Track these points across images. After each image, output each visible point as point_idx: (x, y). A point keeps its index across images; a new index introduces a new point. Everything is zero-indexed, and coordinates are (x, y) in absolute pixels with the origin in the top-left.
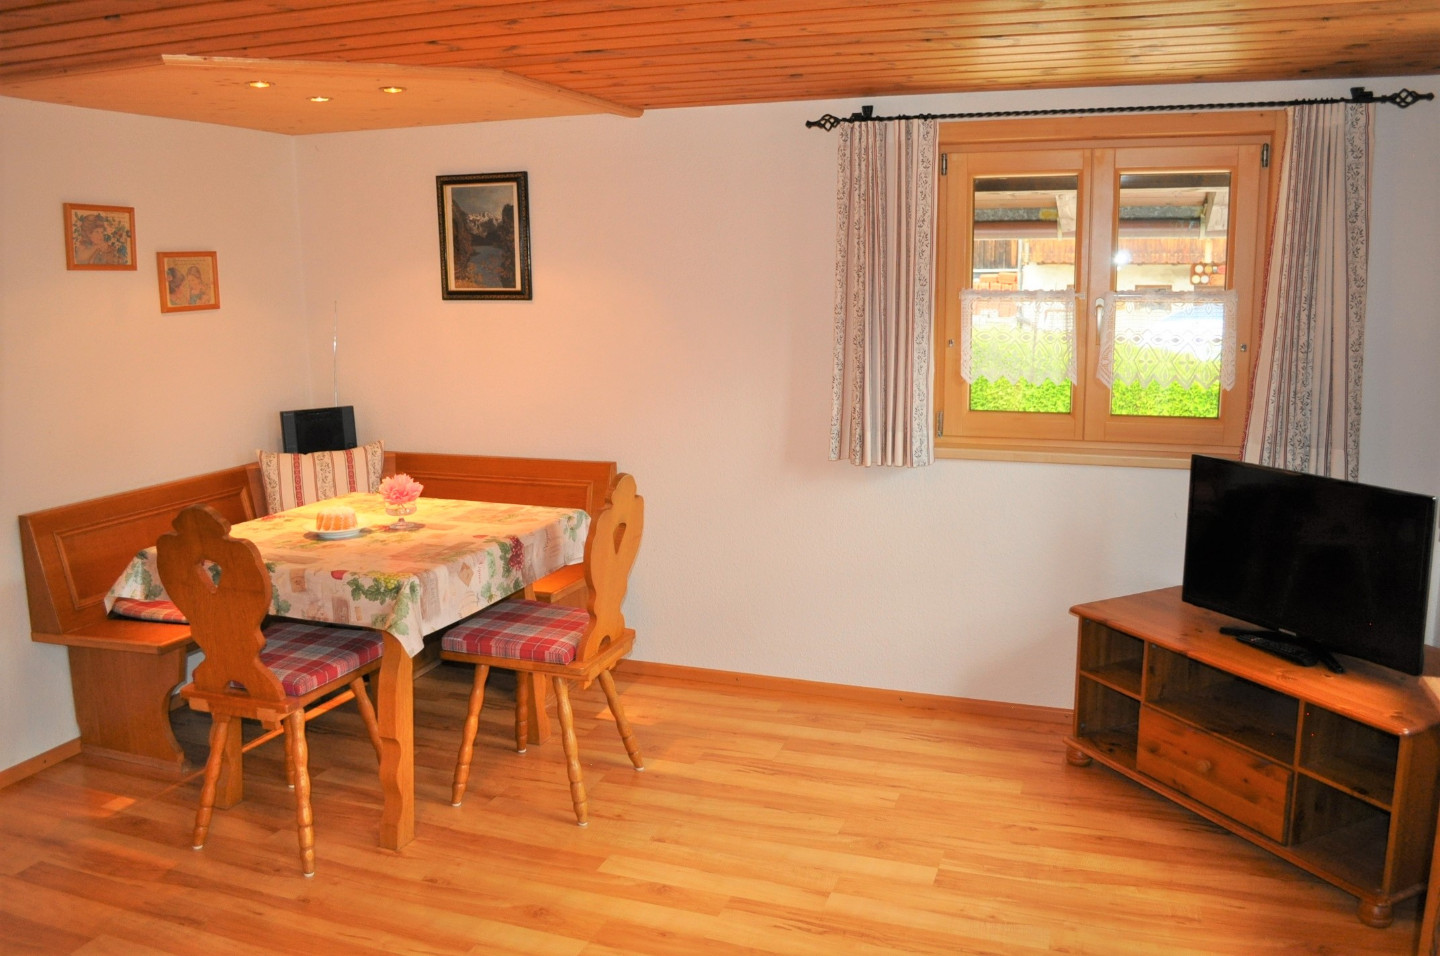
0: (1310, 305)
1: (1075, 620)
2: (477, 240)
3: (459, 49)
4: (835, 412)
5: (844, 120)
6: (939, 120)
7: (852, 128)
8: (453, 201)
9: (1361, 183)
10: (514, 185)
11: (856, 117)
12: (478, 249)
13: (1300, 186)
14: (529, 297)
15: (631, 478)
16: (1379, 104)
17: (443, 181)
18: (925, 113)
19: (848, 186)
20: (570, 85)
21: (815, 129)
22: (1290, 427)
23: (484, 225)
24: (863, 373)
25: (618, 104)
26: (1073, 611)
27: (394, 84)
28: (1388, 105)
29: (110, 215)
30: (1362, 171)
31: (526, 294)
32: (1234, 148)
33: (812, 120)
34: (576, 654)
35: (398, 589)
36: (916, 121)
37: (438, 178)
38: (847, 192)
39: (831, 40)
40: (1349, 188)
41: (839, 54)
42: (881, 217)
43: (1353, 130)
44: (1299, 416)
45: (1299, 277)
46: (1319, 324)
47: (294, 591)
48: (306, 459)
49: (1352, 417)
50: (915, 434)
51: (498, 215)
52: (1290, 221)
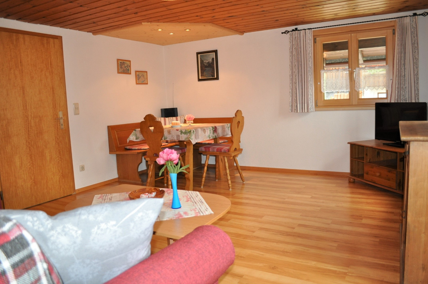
0: (404, 66)
1: (349, 145)
2: (206, 67)
3: (203, 18)
4: (290, 100)
5: (290, 31)
6: (313, 30)
7: (292, 33)
8: (200, 58)
9: (415, 35)
10: (214, 53)
11: (293, 30)
12: (206, 69)
13: (400, 37)
14: (218, 79)
15: (241, 111)
16: (419, 16)
17: (198, 53)
18: (309, 28)
19: (292, 46)
20: (226, 26)
21: (284, 34)
22: (401, 96)
23: (207, 63)
24: (296, 90)
25: (238, 31)
26: (348, 143)
27: (188, 29)
28: (421, 16)
29: (126, 62)
30: (415, 32)
31: (217, 78)
32: (386, 31)
33: (283, 32)
34: (229, 150)
35: (190, 131)
36: (307, 30)
37: (197, 53)
38: (292, 48)
39: (282, 9)
40: (413, 37)
41: (285, 13)
42: (300, 53)
43: (412, 23)
44: (404, 93)
45: (401, 59)
46: (407, 71)
47: (168, 134)
48: (167, 119)
49: (417, 92)
50: (309, 104)
51: (211, 60)
52: (398, 46)
